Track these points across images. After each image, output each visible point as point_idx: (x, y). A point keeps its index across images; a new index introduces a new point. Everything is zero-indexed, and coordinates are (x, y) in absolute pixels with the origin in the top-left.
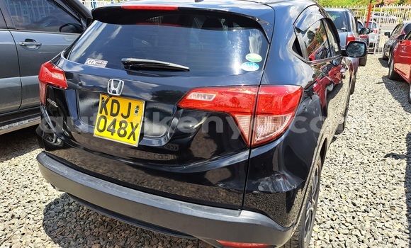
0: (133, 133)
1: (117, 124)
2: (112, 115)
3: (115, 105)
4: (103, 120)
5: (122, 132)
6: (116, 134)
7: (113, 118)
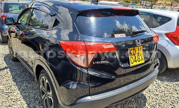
0: (142, 58)
1: (136, 57)
2: (134, 55)
3: (134, 50)
4: (132, 59)
5: (139, 60)
6: (137, 62)
7: (135, 56)
